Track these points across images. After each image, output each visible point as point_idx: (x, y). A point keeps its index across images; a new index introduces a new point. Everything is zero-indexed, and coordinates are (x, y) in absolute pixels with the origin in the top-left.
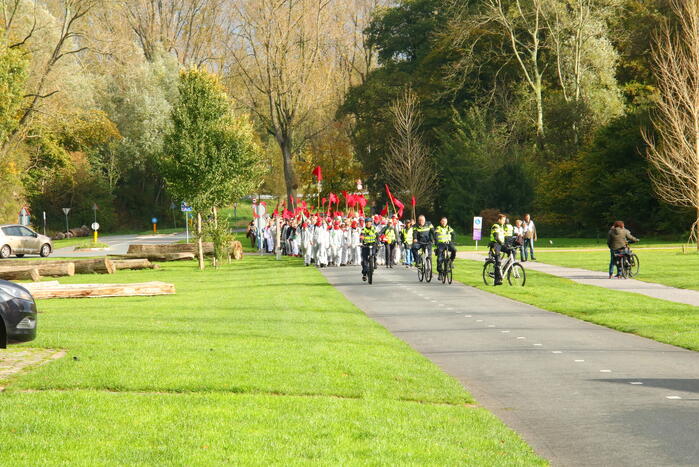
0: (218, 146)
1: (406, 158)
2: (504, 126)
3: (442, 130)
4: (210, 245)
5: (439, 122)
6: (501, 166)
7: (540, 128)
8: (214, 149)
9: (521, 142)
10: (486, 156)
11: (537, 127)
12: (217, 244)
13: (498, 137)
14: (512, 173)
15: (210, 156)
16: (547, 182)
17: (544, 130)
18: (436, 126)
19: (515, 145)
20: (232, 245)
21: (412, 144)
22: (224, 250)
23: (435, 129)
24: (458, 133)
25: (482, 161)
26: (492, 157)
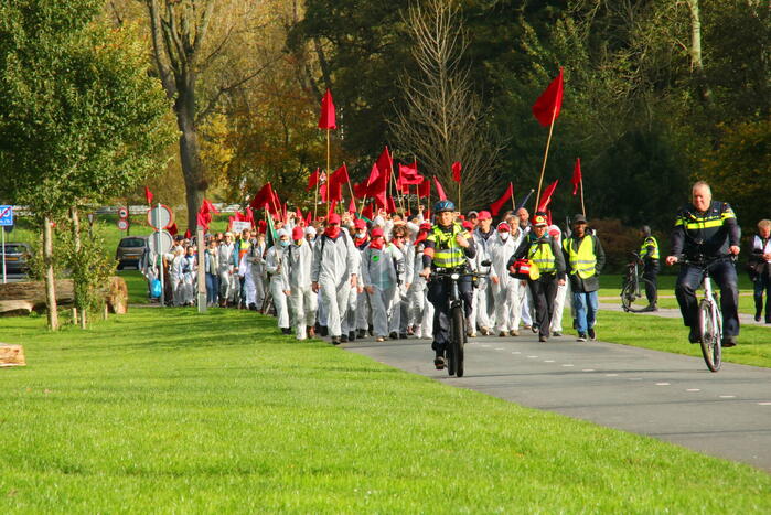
0: (82, 83)
1: (437, 118)
2: (624, 57)
3: (501, 67)
4: (67, 285)
5: (494, 51)
6: (620, 134)
7: (697, 59)
8: (71, 91)
9: (659, 87)
10: (588, 115)
11: (690, 57)
12: (81, 280)
13: (613, 79)
14: (643, 146)
15: (64, 103)
16: (715, 163)
17: (705, 62)
18: (490, 58)
19: (649, 95)
20: (109, 285)
21: (449, 91)
22: (94, 293)
23: (487, 64)
24: (535, 72)
25: (583, 126)
26: (602, 118)
